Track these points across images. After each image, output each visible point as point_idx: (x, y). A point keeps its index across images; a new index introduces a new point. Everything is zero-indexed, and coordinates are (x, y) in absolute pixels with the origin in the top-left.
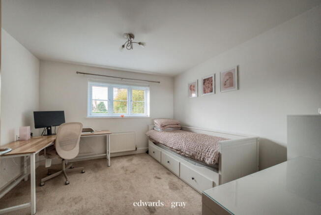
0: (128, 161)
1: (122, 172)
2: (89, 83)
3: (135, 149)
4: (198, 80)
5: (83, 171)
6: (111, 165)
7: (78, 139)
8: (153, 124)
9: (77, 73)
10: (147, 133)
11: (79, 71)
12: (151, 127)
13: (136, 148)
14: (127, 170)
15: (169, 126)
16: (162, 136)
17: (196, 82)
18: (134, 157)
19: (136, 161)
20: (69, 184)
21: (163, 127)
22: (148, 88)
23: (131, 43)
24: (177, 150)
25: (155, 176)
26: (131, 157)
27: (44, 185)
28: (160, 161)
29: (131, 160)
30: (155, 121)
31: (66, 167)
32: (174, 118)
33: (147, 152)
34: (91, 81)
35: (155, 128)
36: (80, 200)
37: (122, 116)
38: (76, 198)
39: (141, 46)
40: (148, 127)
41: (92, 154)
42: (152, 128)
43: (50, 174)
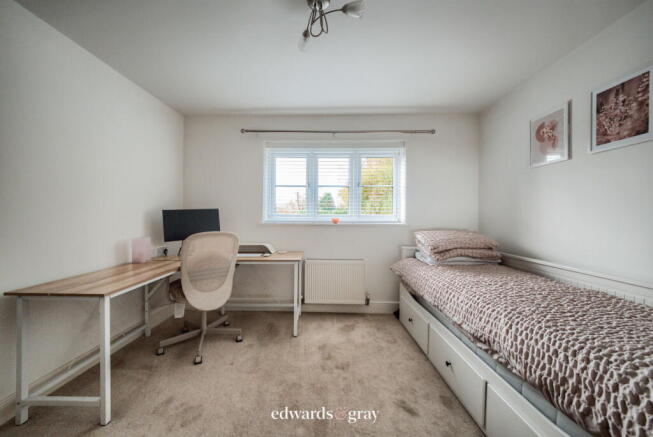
0: (342, 329)
1: (317, 358)
2: (267, 151)
3: (364, 302)
4: (570, 105)
5: (240, 338)
6: (299, 334)
7: (229, 268)
8: (414, 242)
9: (243, 131)
10: (395, 266)
11: (246, 128)
12: (406, 251)
13: (368, 301)
14: (329, 357)
15: (459, 251)
16: (432, 279)
17: (560, 112)
18: (361, 320)
19: (362, 332)
20: (200, 363)
21: (441, 253)
22: (402, 150)
23: (322, 14)
24: (477, 339)
25: (399, 397)
26: (350, 322)
27: (163, 354)
28: (425, 349)
29: (352, 328)
30: (419, 236)
31: (208, 323)
32: (481, 230)
33: (397, 314)
34: (269, 145)
35: (418, 255)
36: (195, 419)
37: (335, 222)
38: (191, 408)
39: (352, 15)
40: (400, 251)
41: (270, 299)
42: (411, 254)
43: (187, 331)
